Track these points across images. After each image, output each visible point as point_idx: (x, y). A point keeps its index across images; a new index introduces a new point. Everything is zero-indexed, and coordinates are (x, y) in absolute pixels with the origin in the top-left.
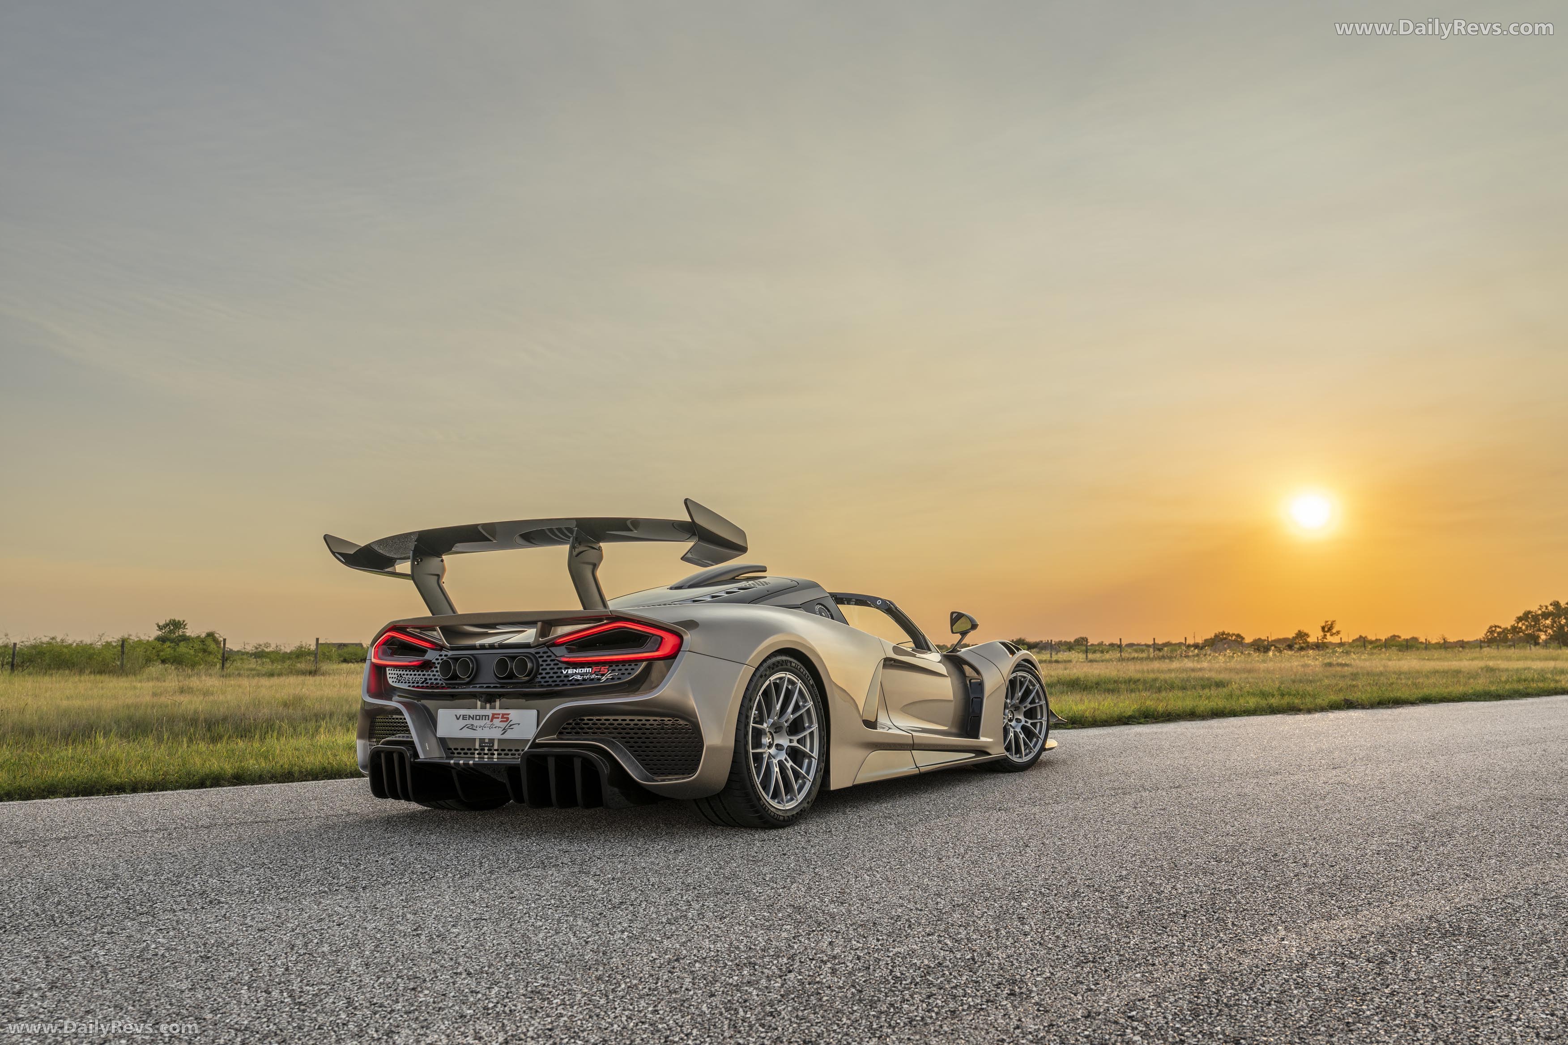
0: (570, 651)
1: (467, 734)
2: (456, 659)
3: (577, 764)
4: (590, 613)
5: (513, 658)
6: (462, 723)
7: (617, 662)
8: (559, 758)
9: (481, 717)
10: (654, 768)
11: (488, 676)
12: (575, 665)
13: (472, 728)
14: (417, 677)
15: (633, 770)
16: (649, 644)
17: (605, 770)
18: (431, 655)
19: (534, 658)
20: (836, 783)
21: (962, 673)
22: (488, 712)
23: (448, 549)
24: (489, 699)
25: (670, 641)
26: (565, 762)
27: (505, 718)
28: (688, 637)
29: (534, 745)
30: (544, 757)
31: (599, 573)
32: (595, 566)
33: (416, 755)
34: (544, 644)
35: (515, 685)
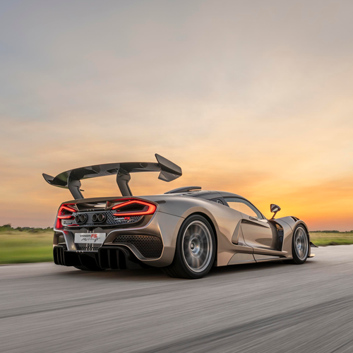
0: (118, 211)
1: (84, 242)
2: (80, 215)
3: (117, 252)
4: (125, 197)
5: (98, 214)
6: (82, 238)
7: (133, 216)
8: (111, 250)
9: (88, 236)
10: (146, 255)
11: (91, 221)
12: (119, 217)
13: (85, 240)
14: (70, 221)
15: (138, 255)
16: (144, 209)
17: (127, 255)
18: (74, 214)
19: (105, 214)
20: (219, 264)
21: (276, 227)
22: (90, 234)
23: (82, 178)
24: (91, 229)
25: (152, 208)
26: (113, 251)
27: (96, 236)
28: (158, 206)
29: (103, 245)
30: (106, 250)
31: (129, 184)
32: (127, 181)
33: (66, 249)
34: (108, 209)
35: (99, 224)
